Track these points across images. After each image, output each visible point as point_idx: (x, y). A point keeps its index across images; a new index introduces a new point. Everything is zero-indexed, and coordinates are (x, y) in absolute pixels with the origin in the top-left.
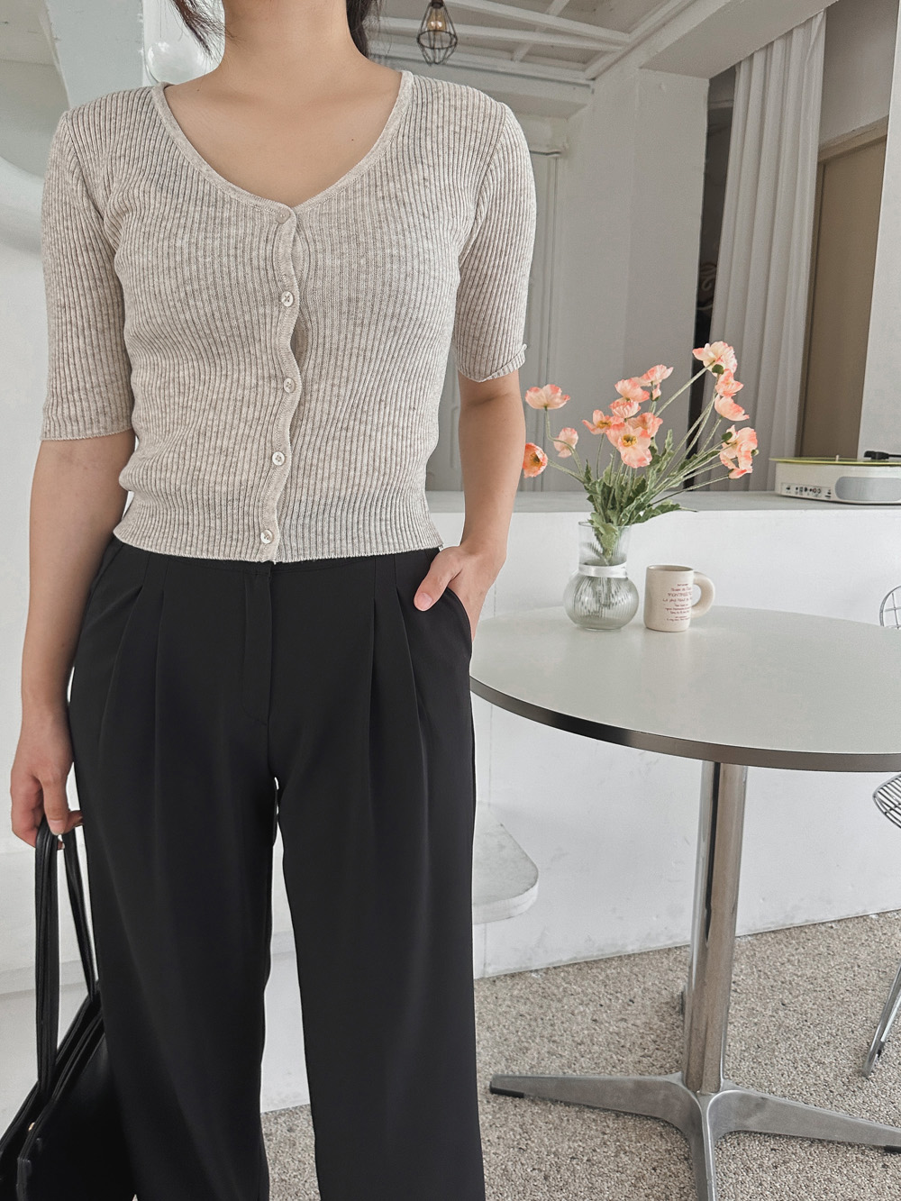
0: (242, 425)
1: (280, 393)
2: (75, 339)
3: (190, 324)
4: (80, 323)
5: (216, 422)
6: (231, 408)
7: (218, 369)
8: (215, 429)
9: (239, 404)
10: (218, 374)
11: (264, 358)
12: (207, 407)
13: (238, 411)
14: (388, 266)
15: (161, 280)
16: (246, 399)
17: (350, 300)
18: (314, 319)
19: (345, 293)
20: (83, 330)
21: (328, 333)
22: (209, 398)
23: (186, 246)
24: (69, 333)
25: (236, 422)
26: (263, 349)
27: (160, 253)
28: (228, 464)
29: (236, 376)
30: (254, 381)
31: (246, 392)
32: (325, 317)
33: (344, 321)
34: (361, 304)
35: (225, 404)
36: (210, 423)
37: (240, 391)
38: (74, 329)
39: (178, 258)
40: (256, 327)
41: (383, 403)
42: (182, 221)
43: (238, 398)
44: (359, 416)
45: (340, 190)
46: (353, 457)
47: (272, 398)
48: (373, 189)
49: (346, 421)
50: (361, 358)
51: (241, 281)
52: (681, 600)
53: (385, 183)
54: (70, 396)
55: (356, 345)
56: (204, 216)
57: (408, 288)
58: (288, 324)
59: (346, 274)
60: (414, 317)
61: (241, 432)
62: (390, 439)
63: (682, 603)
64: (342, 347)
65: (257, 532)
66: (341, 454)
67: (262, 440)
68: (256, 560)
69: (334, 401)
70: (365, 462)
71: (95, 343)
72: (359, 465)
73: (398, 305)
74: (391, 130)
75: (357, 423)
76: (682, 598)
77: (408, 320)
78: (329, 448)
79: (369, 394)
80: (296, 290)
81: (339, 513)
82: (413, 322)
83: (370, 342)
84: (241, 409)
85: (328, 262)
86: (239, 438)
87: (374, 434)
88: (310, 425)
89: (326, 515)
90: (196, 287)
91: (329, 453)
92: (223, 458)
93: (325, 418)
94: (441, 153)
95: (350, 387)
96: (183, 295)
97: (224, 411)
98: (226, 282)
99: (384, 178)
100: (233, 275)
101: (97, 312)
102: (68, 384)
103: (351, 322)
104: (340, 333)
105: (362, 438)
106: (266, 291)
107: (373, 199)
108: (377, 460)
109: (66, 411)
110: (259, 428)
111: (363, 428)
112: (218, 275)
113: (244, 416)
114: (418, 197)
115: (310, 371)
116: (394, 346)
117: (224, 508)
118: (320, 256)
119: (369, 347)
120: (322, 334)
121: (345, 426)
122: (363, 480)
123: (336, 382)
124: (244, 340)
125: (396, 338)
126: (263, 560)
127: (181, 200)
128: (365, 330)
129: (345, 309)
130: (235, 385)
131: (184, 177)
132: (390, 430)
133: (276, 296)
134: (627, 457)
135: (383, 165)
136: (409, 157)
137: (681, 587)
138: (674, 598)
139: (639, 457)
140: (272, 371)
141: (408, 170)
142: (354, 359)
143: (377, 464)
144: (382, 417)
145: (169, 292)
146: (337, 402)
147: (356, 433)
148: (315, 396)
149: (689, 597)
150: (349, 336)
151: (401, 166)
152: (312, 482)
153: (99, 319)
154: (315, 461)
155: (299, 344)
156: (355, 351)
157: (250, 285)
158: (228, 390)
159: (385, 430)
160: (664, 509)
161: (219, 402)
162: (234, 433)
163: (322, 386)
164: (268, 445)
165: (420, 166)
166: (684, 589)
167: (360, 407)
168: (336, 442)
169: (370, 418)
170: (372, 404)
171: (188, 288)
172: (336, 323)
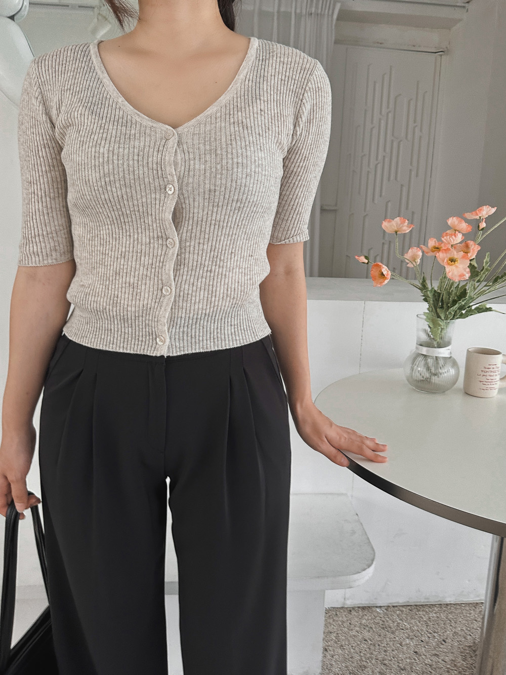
0: (142, 268)
1: (164, 248)
2: (36, 203)
3: (108, 201)
4: (39, 193)
5: (125, 267)
6: (135, 258)
7: (124, 231)
8: (125, 271)
9: (139, 255)
10: (124, 234)
11: (154, 225)
12: (119, 256)
13: (138, 260)
14: (235, 170)
15: (90, 173)
16: (143, 251)
17: (210, 191)
18: (187, 202)
19: (207, 186)
20: (42, 198)
21: (196, 211)
22: (120, 250)
23: (106, 152)
24: (33, 200)
25: (138, 266)
26: (154, 220)
27: (89, 156)
28: (134, 294)
29: (136, 236)
30: (148, 240)
31: (143, 247)
32: (194, 201)
33: (206, 204)
34: (217, 193)
35: (131, 255)
36: (122, 267)
37: (139, 246)
38: (36, 197)
39: (101, 160)
40: (149, 206)
41: (233, 254)
42: (104, 136)
43: (139, 251)
44: (218, 263)
45: (207, 117)
46: (214, 289)
47: (160, 251)
48: (227, 116)
49: (210, 266)
50: (217, 226)
51: (141, 176)
52: (491, 376)
53: (236, 112)
54: (33, 240)
55: (214, 218)
56: (119, 132)
57: (248, 183)
58: (171, 205)
59: (208, 174)
60: (251, 201)
61: (141, 273)
62: (237, 276)
63: (492, 378)
64: (205, 219)
65: (154, 336)
66: (207, 287)
67: (156, 278)
68: (154, 355)
69: (200, 253)
70: (222, 291)
71: (49, 206)
72: (218, 293)
73: (241, 194)
74: (241, 76)
75: (217, 267)
76: (492, 374)
77: (247, 202)
78: (199, 284)
79: (224, 249)
80: (176, 185)
81: (205, 323)
82: (250, 204)
83: (223, 217)
84: (141, 258)
85: (197, 166)
86: (140, 277)
87: (227, 274)
88: (186, 269)
89: (198, 325)
90: (112, 178)
91: (199, 286)
92: (131, 290)
93: (195, 264)
94: (272, 93)
95: (210, 244)
96: (103, 183)
97: (130, 259)
98: (132, 177)
99: (235, 109)
100: (136, 172)
101: (50, 186)
102: (33, 231)
103: (211, 204)
104: (203, 211)
105: (220, 276)
106: (157, 184)
107: (227, 124)
108: (229, 290)
109: (31, 249)
110: (153, 270)
111: (221, 270)
112: (126, 172)
113: (142, 262)
114: (256, 122)
115: (184, 234)
116: (238, 218)
117: (133, 321)
118: (192, 162)
119: (222, 220)
120: (192, 211)
121: (209, 269)
122: (220, 303)
123: (202, 241)
124: (141, 214)
125: (240, 213)
126: (158, 355)
127: (104, 121)
128: (220, 209)
129: (207, 196)
130: (136, 242)
131: (107, 105)
132: (237, 270)
133: (163, 187)
134: (450, 274)
135: (235, 100)
136: (252, 96)
137: (491, 367)
138: (485, 374)
139: (459, 274)
140: (160, 234)
141: (251, 104)
142: (212, 227)
143: (229, 292)
144: (232, 263)
145: (95, 181)
146: (202, 253)
147: (216, 274)
148: (188, 250)
149: (497, 373)
150: (210, 213)
151: (246, 101)
152: (189, 305)
153: (51, 191)
154: (190, 292)
155: (177, 218)
156: (213, 222)
157: (147, 180)
158: (131, 245)
159: (234, 271)
160: (480, 310)
161: (127, 253)
162: (137, 273)
163: (192, 243)
164: (160, 282)
165: (258, 101)
166: (493, 368)
167: (219, 257)
168: (204, 280)
169: (225, 264)
170: (226, 255)
171: (106, 179)
172: (201, 205)
